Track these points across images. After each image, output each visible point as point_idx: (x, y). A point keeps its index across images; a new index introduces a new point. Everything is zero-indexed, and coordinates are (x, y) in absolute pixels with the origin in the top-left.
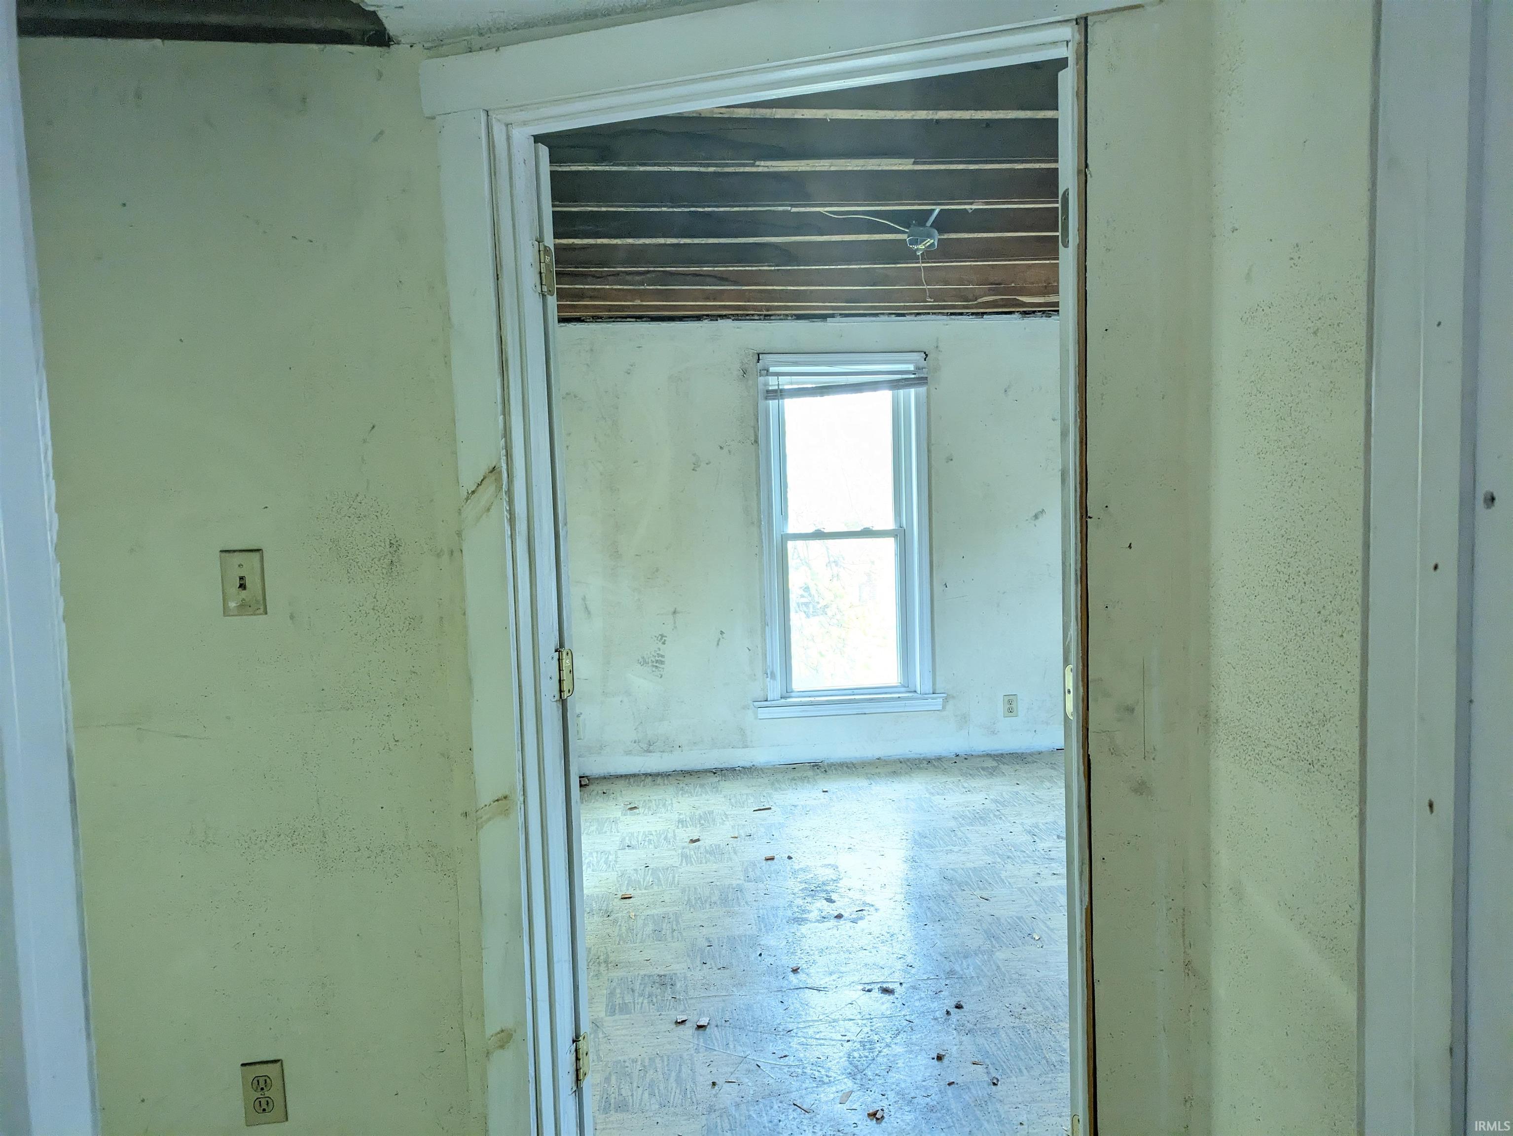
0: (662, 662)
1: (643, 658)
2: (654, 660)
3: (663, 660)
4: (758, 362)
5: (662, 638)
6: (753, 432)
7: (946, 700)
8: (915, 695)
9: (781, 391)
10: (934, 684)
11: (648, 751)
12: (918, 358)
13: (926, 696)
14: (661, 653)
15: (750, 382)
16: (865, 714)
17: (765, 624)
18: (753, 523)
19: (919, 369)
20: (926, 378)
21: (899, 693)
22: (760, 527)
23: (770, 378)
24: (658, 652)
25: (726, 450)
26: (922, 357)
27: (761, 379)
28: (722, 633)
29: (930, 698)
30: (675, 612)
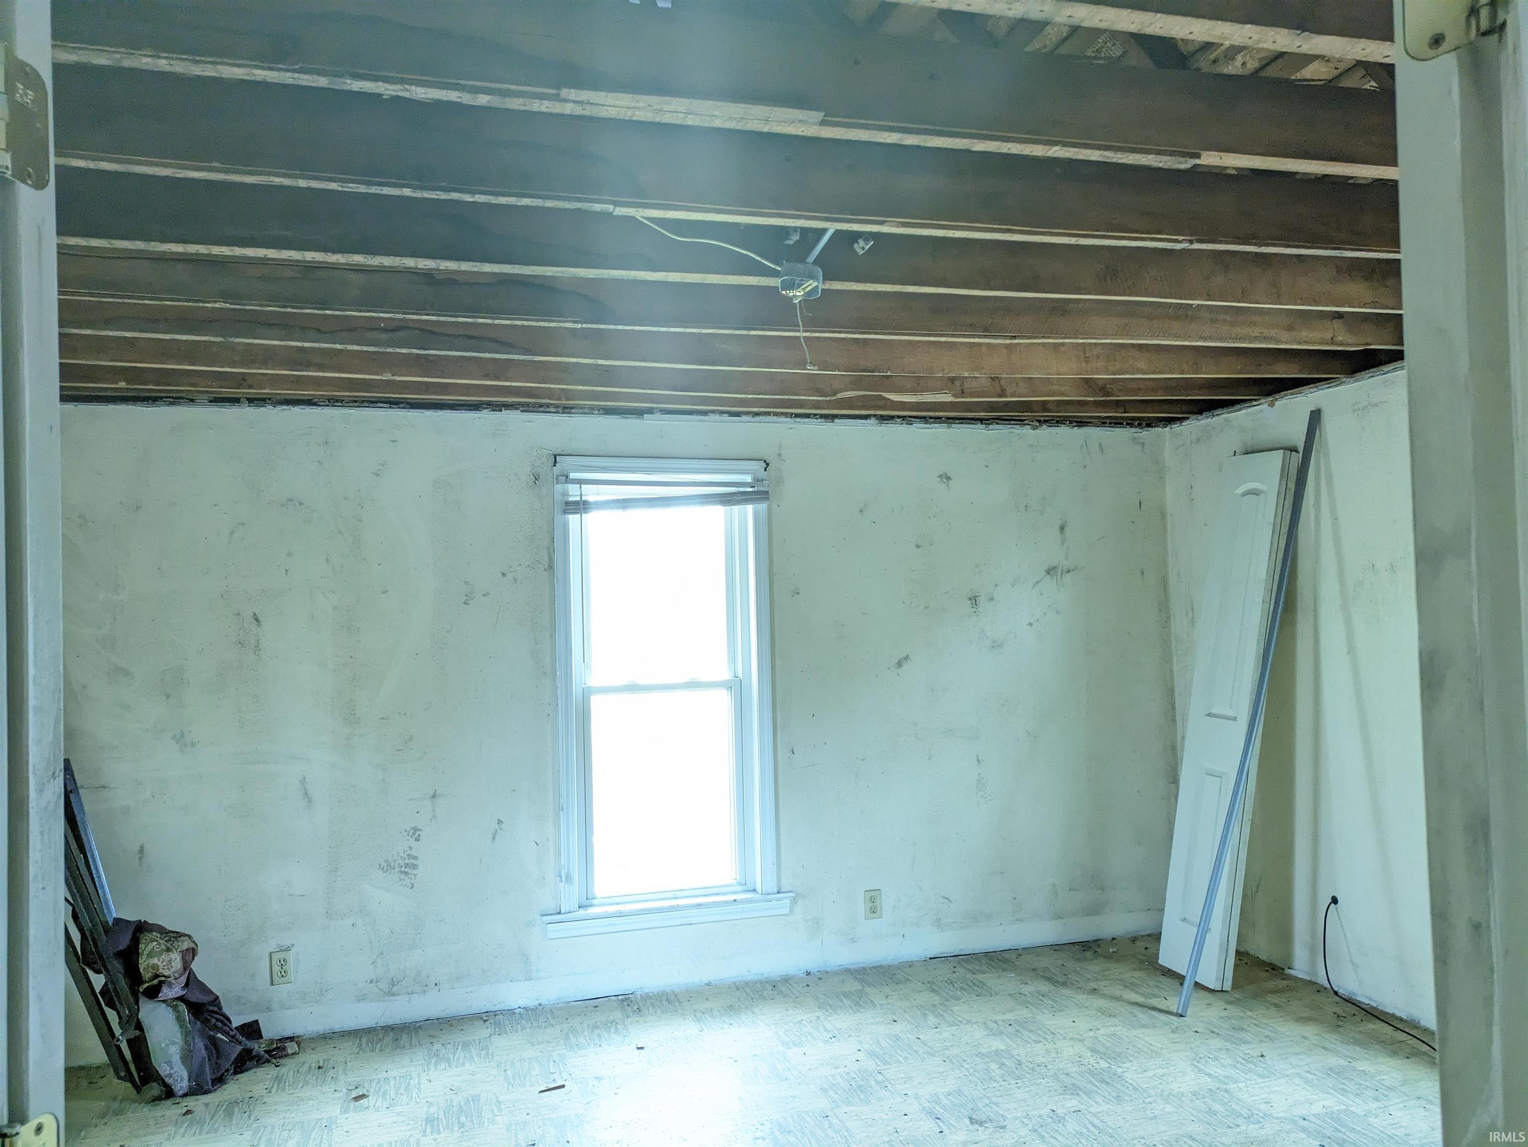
0: (415, 867)
1: (387, 861)
2: (402, 863)
3: (415, 862)
4: (555, 466)
5: (415, 833)
6: (546, 553)
7: (794, 901)
8: (756, 896)
9: (585, 503)
10: (779, 880)
11: (391, 994)
12: (756, 467)
13: (769, 897)
14: (413, 853)
15: (544, 491)
16: (691, 924)
17: (559, 808)
18: (545, 673)
19: (757, 480)
20: (767, 492)
21: (734, 893)
22: (554, 678)
23: (570, 486)
24: (409, 852)
25: (510, 576)
26: (762, 466)
27: (559, 487)
28: (500, 822)
29: (774, 899)
30: (434, 796)
